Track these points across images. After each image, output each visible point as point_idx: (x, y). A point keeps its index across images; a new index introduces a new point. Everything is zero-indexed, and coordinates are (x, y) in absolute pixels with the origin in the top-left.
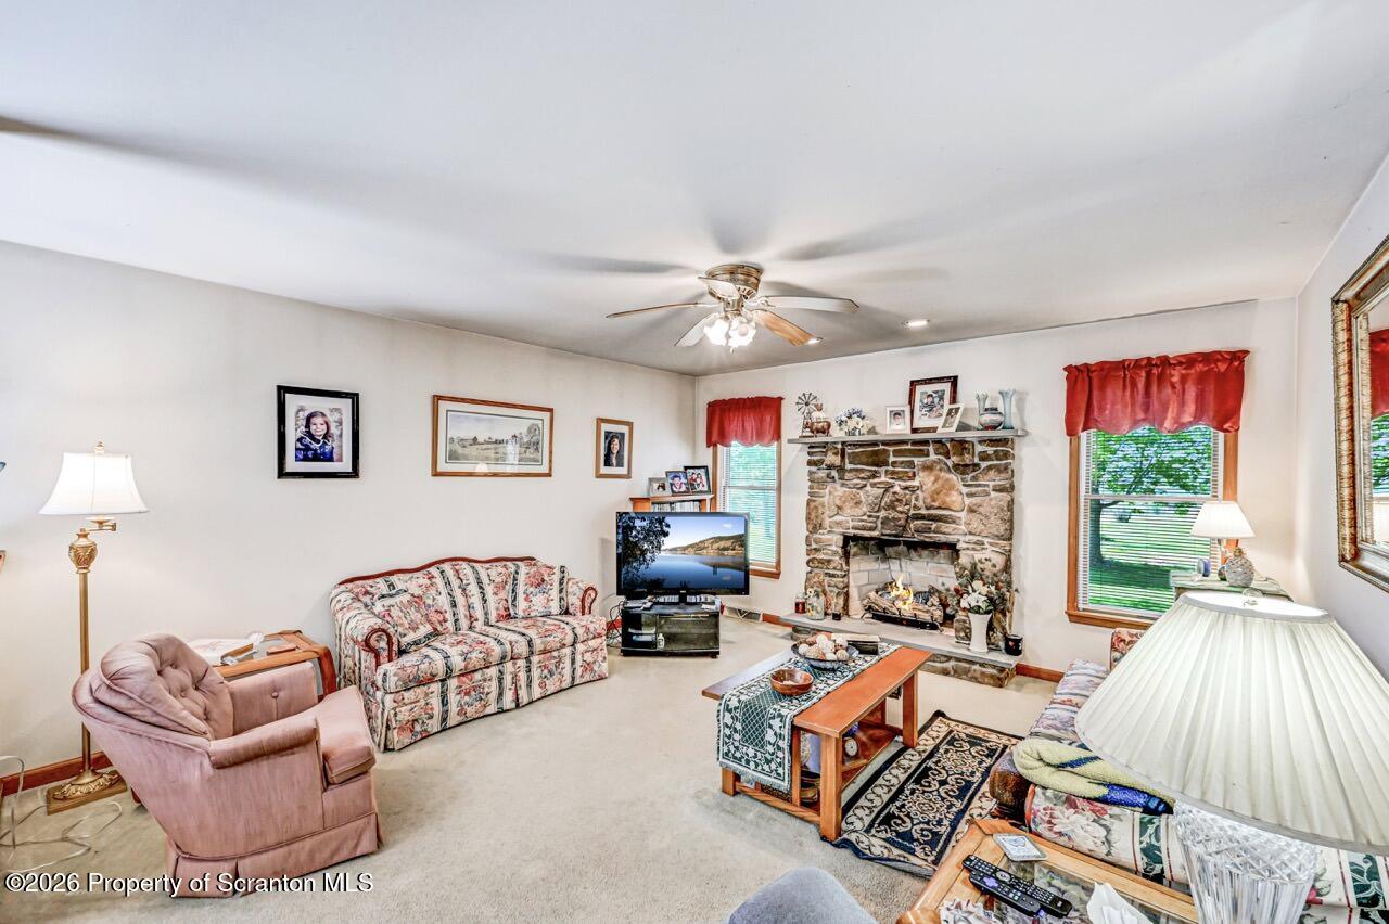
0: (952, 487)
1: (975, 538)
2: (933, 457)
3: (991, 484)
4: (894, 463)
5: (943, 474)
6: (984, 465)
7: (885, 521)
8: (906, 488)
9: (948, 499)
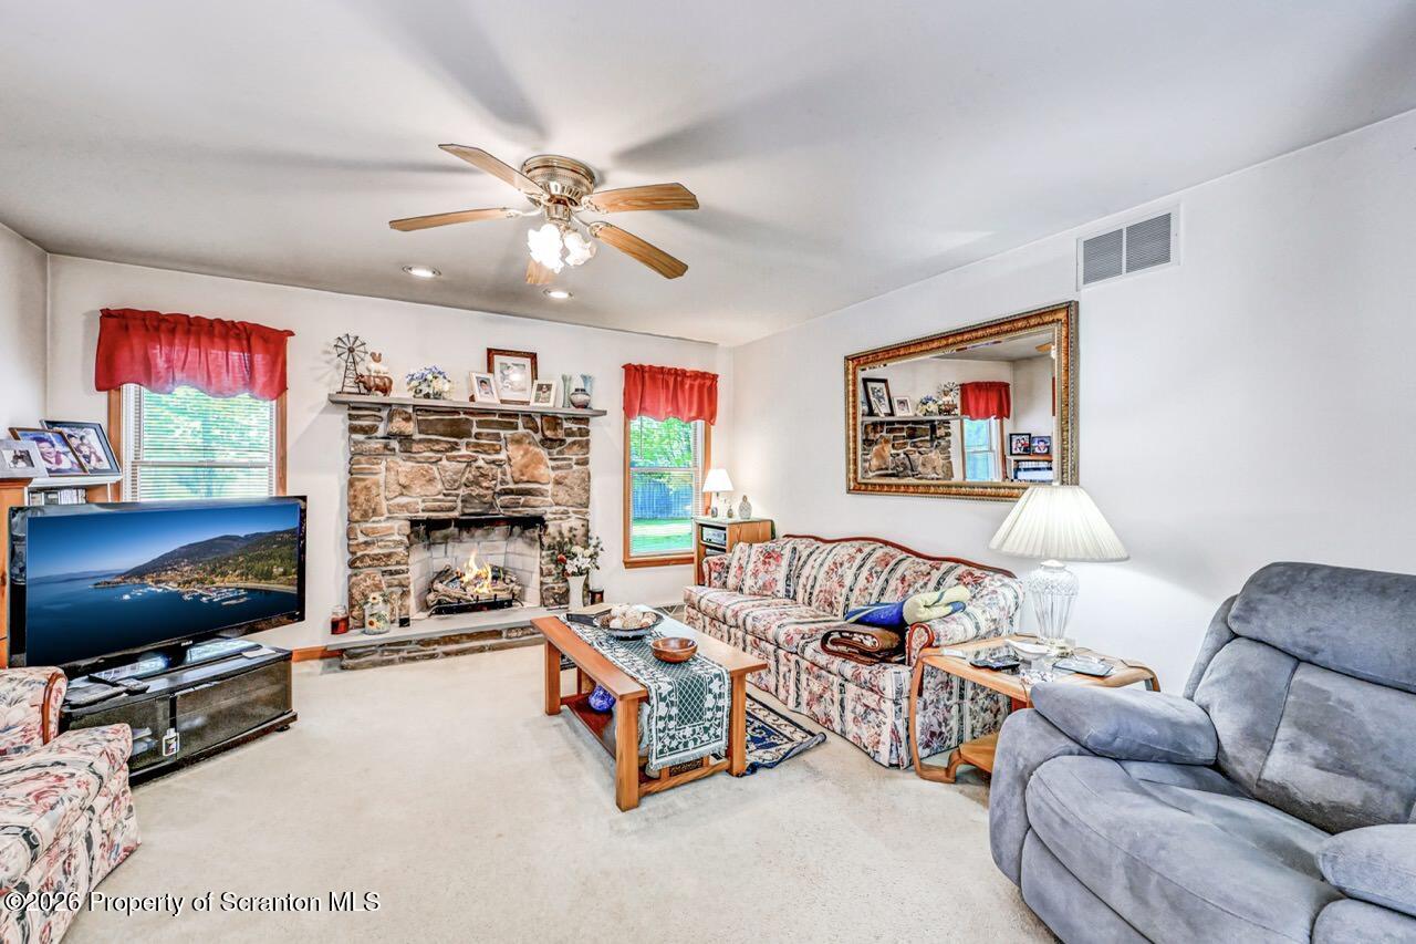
0: (540, 461)
1: (562, 509)
2: (521, 430)
3: (574, 457)
4: (478, 436)
5: (531, 448)
6: (569, 440)
7: (467, 499)
8: (493, 462)
9: (536, 472)
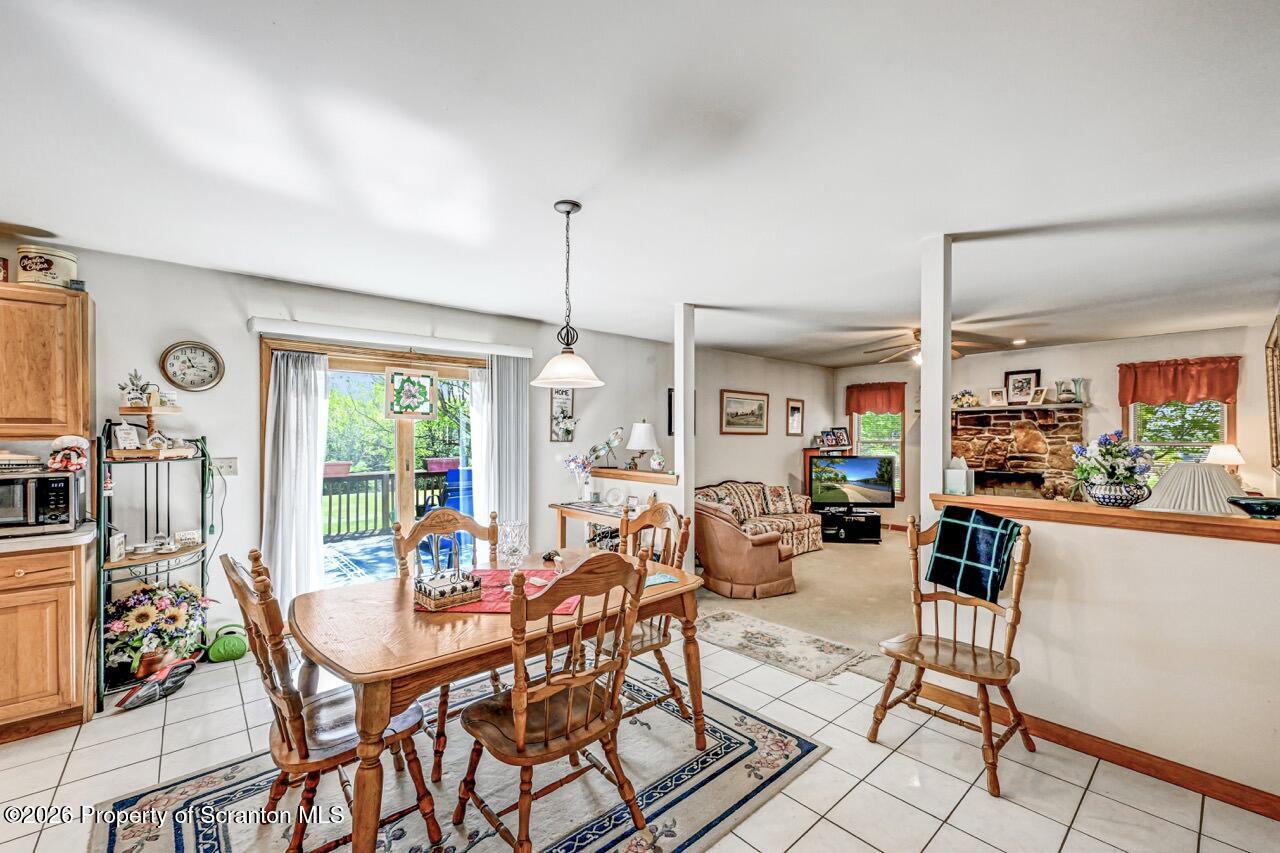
0: (1038, 439)
1: (1056, 471)
2: (1024, 420)
3: (1067, 436)
4: (995, 425)
5: (1031, 431)
6: (1061, 425)
7: (989, 462)
8: (1004, 440)
9: (1035, 446)
